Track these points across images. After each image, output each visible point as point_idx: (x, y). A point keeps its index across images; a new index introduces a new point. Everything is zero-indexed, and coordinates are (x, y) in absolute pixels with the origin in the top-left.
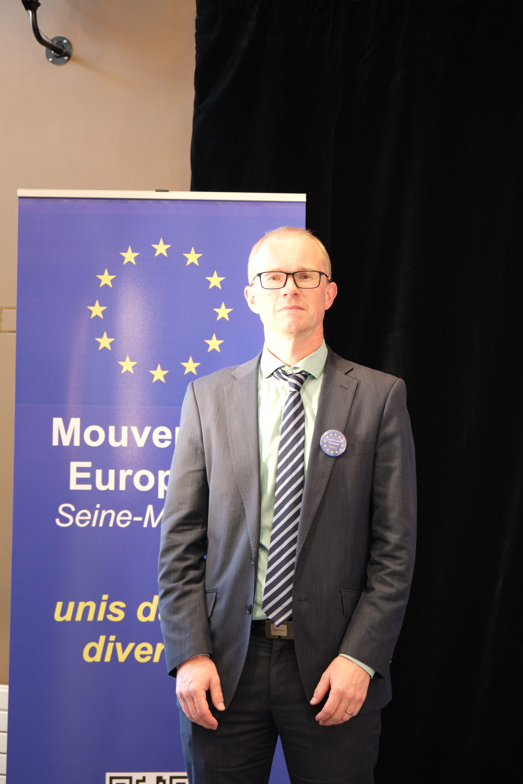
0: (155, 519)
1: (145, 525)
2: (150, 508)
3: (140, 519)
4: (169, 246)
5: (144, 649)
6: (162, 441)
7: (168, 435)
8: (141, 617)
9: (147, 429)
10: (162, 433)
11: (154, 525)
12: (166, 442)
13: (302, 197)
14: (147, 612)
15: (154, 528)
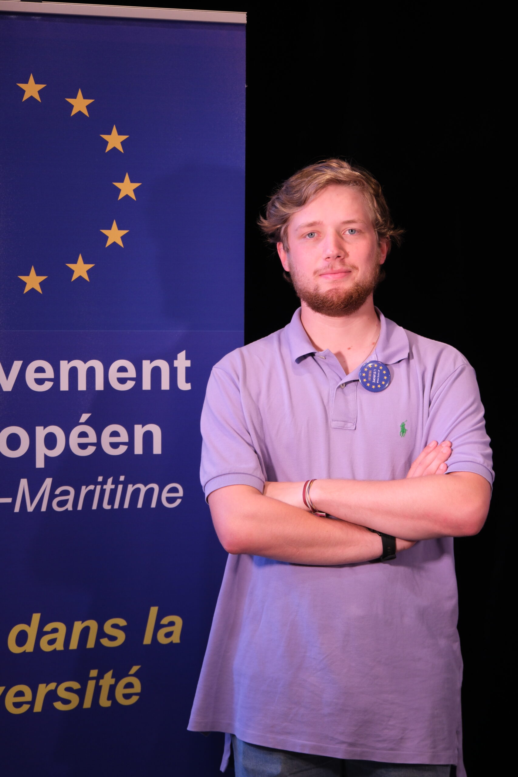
0: (32, 501)
1: (17, 509)
2: (24, 483)
3: (9, 500)
4: (43, 86)
5: (20, 694)
6: (40, 382)
7: (50, 373)
8: (14, 648)
9: (17, 365)
10: (40, 370)
11: (30, 508)
12: (46, 382)
13: (240, 17)
14: (22, 638)
15: (30, 512)
